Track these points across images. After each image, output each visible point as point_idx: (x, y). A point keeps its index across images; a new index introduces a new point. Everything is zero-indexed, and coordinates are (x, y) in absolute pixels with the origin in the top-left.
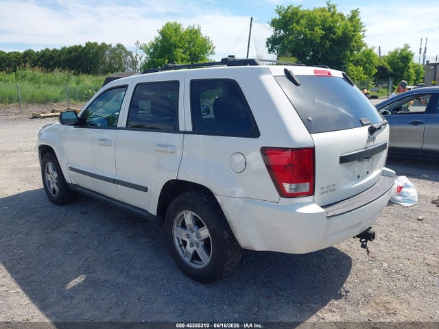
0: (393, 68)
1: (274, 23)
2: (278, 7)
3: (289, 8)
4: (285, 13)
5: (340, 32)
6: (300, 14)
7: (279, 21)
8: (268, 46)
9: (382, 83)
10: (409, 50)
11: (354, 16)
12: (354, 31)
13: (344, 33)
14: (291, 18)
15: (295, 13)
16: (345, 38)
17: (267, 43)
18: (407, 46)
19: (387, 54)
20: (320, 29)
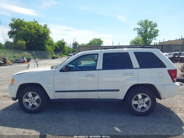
0: (60, 47)
1: (11, 25)
2: (12, 18)
3: (18, 19)
4: (16, 21)
5: (42, 32)
6: (24, 23)
7: (13, 24)
8: (9, 35)
9: (59, 53)
10: (64, 41)
11: (45, 27)
12: (47, 32)
13: (43, 33)
14: (20, 24)
15: (21, 22)
16: (44, 35)
17: (8, 34)
18: (63, 40)
19: (56, 42)
20: (34, 30)
